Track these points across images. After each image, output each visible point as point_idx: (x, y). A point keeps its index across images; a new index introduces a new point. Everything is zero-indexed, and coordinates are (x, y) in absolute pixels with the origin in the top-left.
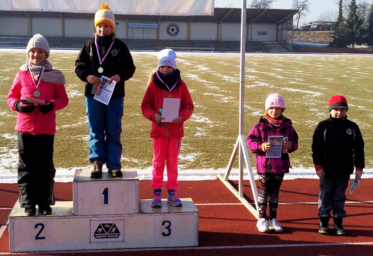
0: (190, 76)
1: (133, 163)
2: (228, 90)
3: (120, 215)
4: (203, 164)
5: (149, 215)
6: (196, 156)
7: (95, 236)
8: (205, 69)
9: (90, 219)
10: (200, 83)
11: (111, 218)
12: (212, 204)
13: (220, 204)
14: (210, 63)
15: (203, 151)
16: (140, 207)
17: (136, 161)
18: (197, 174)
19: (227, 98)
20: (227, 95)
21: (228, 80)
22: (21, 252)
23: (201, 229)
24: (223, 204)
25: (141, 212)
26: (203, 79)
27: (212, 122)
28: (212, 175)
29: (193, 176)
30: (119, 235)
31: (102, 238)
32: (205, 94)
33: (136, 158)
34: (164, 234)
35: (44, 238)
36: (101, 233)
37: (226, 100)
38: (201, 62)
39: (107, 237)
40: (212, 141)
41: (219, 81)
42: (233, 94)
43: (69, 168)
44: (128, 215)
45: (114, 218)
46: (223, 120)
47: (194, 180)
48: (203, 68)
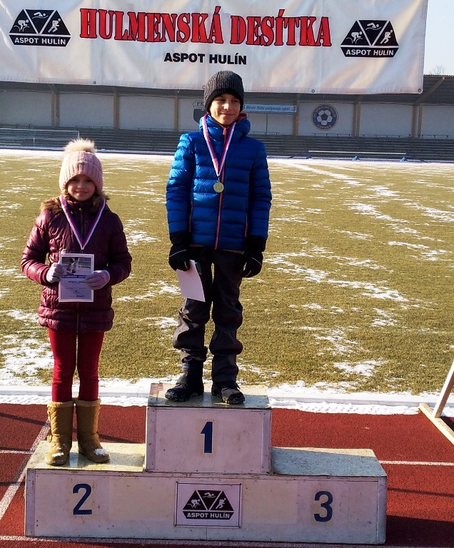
0: (359, 208)
1: (253, 374)
2: (437, 236)
3: (234, 476)
4: (391, 383)
5: (290, 478)
6: (376, 367)
7: (186, 514)
8: (389, 193)
9: (177, 479)
10: (379, 221)
11: (215, 482)
12: (411, 463)
13: (427, 463)
14: (399, 183)
15: (390, 357)
16: (272, 463)
17: (257, 370)
18: (379, 403)
19: (434, 252)
20: (435, 246)
21: (435, 217)
22: (47, 537)
23: (390, 511)
24: (432, 463)
25: (274, 472)
26: (384, 213)
27: (406, 300)
28: (409, 405)
29: (370, 406)
30: (231, 514)
31: (199, 517)
32: (391, 243)
33: (258, 364)
34: (317, 517)
35: (89, 512)
36: (198, 507)
37: (432, 256)
38: (379, 179)
39: (209, 517)
40: (406, 338)
41: (417, 219)
42: (445, 244)
43: (131, 380)
44: (249, 476)
45: (223, 481)
46: (428, 296)
47: (373, 413)
48: (385, 192)
